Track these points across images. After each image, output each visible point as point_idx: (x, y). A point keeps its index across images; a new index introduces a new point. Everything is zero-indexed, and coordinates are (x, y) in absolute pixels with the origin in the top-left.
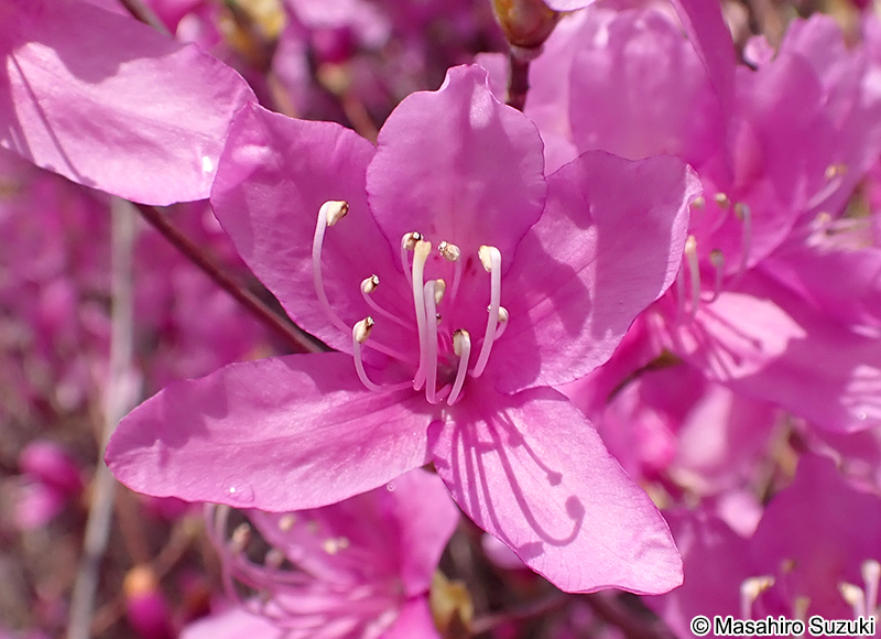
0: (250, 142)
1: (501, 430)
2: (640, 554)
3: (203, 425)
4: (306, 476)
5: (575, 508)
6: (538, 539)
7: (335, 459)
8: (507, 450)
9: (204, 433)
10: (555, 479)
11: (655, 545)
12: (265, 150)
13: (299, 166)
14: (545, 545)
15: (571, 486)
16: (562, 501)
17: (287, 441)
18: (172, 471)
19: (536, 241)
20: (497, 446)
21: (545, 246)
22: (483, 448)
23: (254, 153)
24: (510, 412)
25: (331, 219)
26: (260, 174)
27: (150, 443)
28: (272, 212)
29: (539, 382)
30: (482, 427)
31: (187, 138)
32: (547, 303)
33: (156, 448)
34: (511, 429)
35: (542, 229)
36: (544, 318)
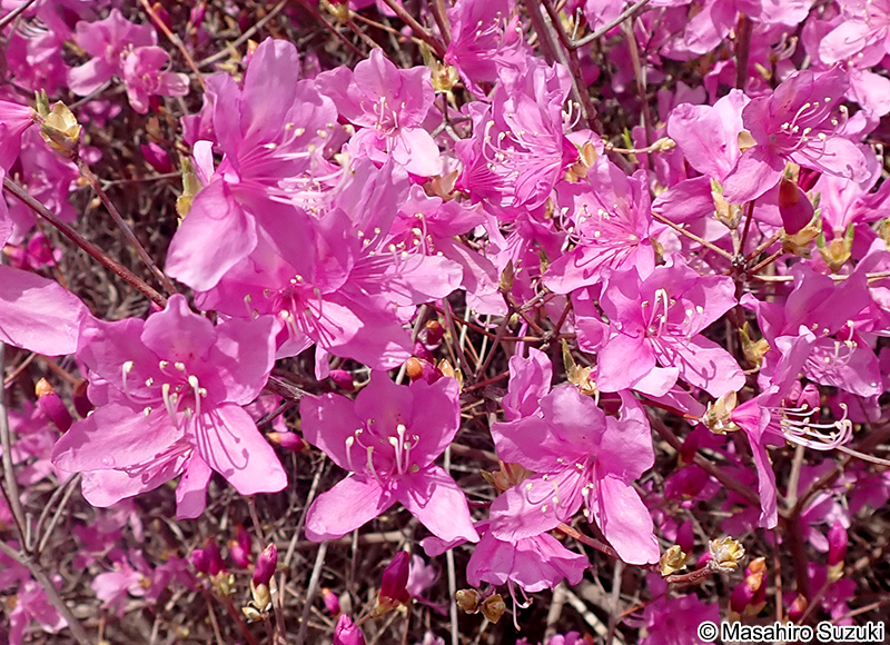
0: (88, 327)
1: (214, 418)
2: (271, 473)
3: (87, 436)
4: (135, 448)
5: (246, 454)
6: (232, 467)
7: (146, 440)
8: (218, 427)
9: (87, 440)
10: (238, 440)
11: (276, 469)
12: (96, 330)
13: (112, 333)
14: (236, 470)
15: (244, 444)
16: (241, 450)
17: (124, 436)
18: (79, 458)
19: (217, 348)
20: (213, 426)
21: (221, 350)
22: (208, 427)
23: (91, 331)
24: (218, 410)
25: (128, 370)
26: (95, 339)
27: (68, 449)
28: (103, 351)
29: (227, 400)
30: (207, 416)
31: (60, 321)
32: (225, 371)
33: (70, 451)
34: (218, 418)
35: (219, 343)
36: (225, 376)
